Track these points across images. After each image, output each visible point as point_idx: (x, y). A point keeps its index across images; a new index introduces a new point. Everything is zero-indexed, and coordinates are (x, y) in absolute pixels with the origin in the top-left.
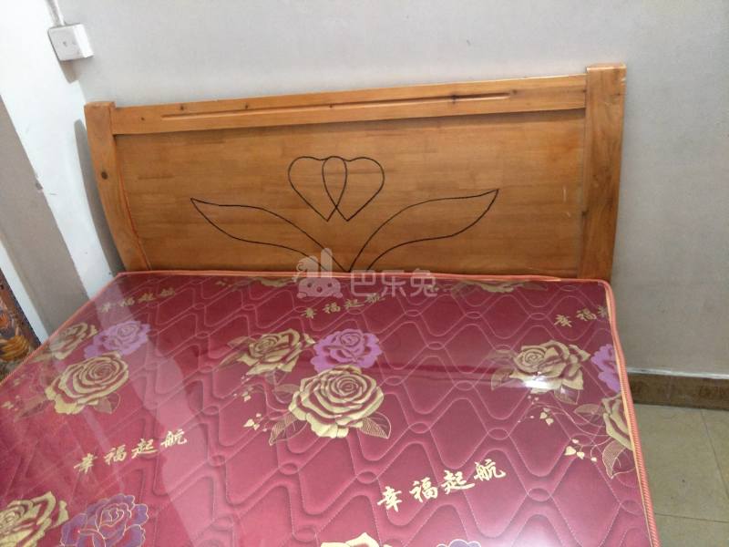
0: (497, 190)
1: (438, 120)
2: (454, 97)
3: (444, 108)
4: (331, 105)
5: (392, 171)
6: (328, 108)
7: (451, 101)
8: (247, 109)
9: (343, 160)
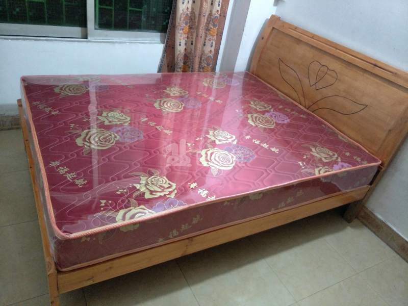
0: (367, 106)
1: (365, 71)
2: (375, 65)
3: (369, 67)
4: (337, 49)
5: (340, 80)
6: (335, 49)
7: (373, 66)
8: (313, 38)
9: (328, 68)
